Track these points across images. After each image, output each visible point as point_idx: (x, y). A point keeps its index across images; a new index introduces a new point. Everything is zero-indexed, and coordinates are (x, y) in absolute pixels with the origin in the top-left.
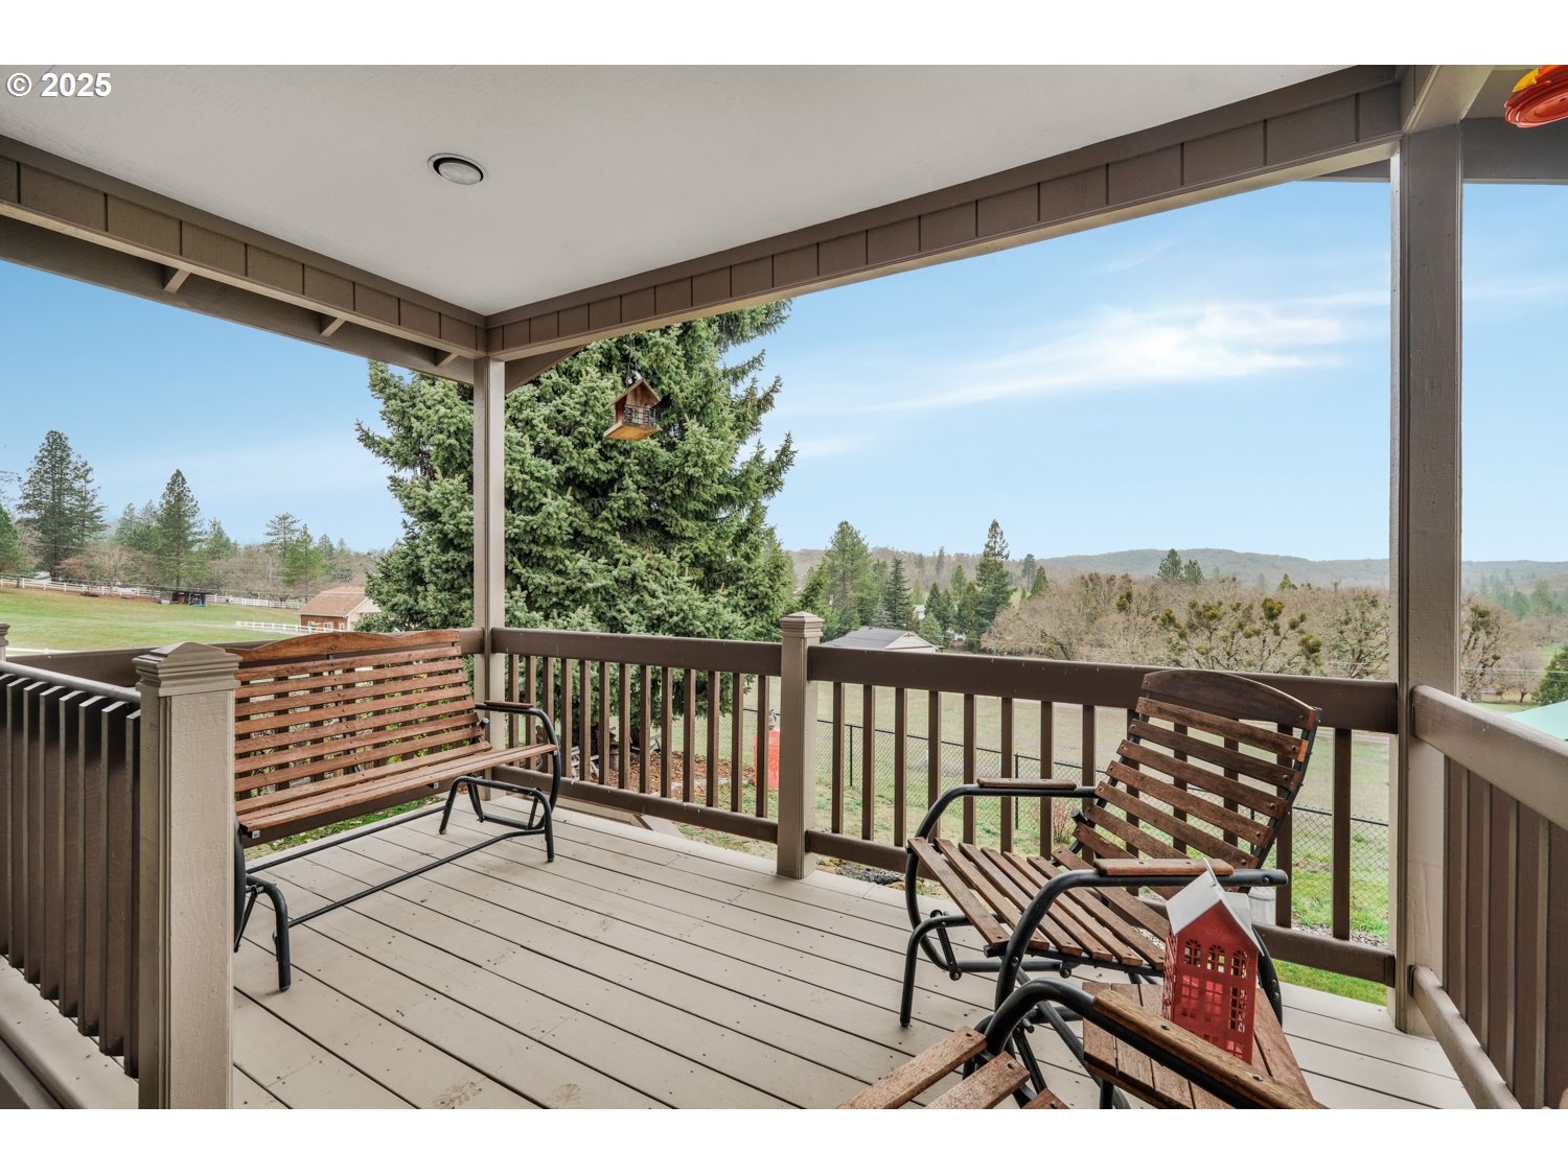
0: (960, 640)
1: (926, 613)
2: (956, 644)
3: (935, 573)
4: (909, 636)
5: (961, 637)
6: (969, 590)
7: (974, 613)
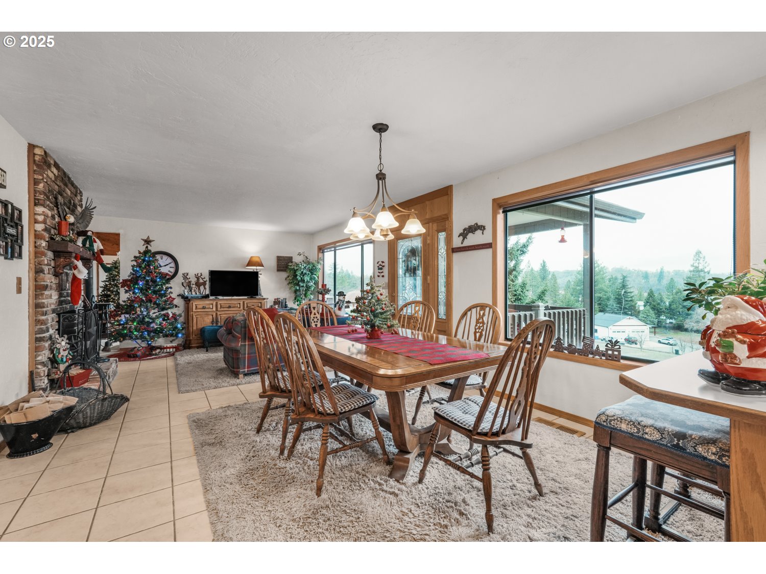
0: (670, 323)
1: (645, 306)
2: (667, 325)
3: (657, 282)
4: (630, 319)
5: (671, 321)
6: (677, 293)
7: (681, 306)
